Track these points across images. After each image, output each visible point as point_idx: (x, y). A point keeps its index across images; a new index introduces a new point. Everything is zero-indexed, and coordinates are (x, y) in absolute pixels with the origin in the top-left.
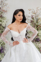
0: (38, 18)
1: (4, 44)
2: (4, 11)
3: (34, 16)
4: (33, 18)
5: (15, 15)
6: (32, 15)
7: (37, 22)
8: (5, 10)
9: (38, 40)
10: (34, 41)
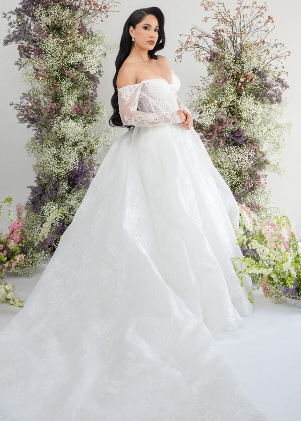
0: (244, 44)
1: (92, 152)
2: (96, 5)
3: (225, 35)
4: (219, 42)
5: (131, 28)
6: (218, 28)
7: (237, 59)
8: (100, 3)
9: (238, 137)
10: (222, 141)
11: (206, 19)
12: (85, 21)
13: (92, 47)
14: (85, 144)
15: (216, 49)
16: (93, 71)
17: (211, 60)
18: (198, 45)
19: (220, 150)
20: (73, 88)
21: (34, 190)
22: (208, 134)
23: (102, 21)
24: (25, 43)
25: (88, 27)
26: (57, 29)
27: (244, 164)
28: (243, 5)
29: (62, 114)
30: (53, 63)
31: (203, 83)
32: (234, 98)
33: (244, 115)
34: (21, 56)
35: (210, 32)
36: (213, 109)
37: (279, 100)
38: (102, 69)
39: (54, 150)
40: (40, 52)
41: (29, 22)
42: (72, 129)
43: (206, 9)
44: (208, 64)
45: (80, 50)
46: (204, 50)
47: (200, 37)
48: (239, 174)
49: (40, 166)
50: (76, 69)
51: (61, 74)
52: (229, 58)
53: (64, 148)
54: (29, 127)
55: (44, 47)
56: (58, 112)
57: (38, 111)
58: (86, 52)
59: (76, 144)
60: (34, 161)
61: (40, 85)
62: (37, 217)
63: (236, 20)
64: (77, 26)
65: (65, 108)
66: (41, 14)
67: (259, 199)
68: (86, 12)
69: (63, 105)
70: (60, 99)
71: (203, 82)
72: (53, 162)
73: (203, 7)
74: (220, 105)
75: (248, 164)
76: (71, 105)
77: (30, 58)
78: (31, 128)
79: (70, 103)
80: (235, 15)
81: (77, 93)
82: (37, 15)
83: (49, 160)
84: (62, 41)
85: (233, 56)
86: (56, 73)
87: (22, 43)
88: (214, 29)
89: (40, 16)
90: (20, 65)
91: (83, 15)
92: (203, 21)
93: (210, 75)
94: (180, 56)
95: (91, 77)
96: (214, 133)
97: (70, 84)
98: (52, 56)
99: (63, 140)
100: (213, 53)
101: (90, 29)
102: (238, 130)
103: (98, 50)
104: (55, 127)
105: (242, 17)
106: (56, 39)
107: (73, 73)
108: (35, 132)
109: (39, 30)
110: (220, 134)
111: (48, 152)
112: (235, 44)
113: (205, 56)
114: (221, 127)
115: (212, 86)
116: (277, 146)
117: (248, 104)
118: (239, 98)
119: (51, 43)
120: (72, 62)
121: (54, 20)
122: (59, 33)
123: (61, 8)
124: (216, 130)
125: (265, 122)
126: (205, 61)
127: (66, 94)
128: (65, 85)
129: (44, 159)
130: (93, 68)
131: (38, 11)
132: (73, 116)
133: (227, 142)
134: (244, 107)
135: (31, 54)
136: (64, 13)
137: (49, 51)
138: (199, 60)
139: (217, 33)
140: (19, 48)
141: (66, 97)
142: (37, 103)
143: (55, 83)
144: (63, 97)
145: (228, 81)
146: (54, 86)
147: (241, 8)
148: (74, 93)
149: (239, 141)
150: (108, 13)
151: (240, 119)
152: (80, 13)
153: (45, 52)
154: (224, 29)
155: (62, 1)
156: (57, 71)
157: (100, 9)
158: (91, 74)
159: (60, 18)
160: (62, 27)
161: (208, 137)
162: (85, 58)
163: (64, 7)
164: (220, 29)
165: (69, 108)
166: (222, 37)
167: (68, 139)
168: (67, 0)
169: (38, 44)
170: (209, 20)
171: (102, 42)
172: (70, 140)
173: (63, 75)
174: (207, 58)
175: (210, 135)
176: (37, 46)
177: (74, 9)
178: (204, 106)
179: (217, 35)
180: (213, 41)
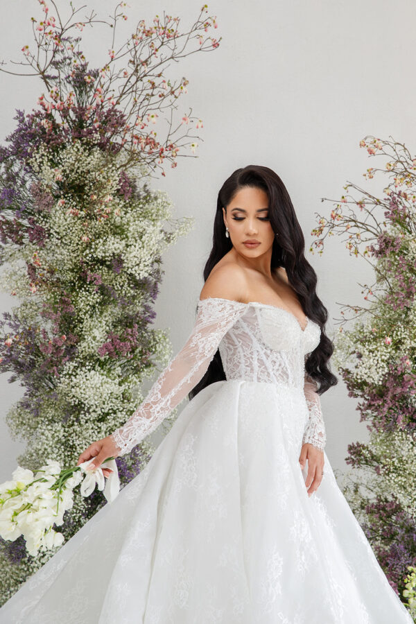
3: (409, 203)
4: (397, 218)
6: (396, 189)
10: (401, 417)
11: (370, 173)
12: (132, 172)
15: (391, 230)
16: (142, 273)
17: (381, 253)
18: (355, 221)
19: (397, 436)
20: (103, 303)
22: (373, 403)
23: (163, 174)
24: (11, 216)
25: (140, 185)
26: (76, 189)
29: (78, 357)
30: (62, 256)
31: (365, 298)
34: (4, 240)
36: (384, 352)
38: (162, 267)
39: (59, 430)
40: (40, 235)
41: (22, 173)
43: (371, 152)
44: (374, 261)
45: (119, 231)
46: (368, 230)
47: (361, 204)
50: (109, 267)
51: (80, 278)
53: (80, 425)
54: (13, 380)
55: (48, 225)
56: (71, 352)
57: (34, 350)
58: (129, 235)
59: (103, 417)
62: (17, 569)
64: (114, 184)
65: (84, 344)
66: (42, 162)
68: (134, 157)
69: (81, 338)
70: (75, 326)
71: (365, 295)
73: (365, 150)
74: (397, 345)
76: (98, 339)
77: (22, 244)
78: (18, 382)
79: (96, 334)
81: (112, 312)
82: (36, 164)
83: (49, 450)
84: (83, 213)
86: (69, 276)
88: (388, 191)
89: (40, 166)
91: (128, 163)
92: (365, 175)
93: (379, 281)
94: (321, 242)
95: (140, 285)
96: (385, 401)
97: (95, 298)
98: (62, 242)
99: (78, 409)
100: (385, 240)
101: (145, 186)
104: (63, 385)
106: (71, 210)
107: (103, 274)
108: (25, 389)
109: (38, 192)
110: (399, 403)
111: (46, 432)
113: (369, 243)
114: (399, 390)
115: (384, 302)
119: (62, 216)
120: (100, 255)
121: (68, 172)
122: (80, 197)
123: (85, 150)
124: (390, 395)
126: (370, 253)
127: (87, 316)
128: (86, 299)
129: (39, 447)
130: (141, 268)
131: (37, 156)
132: (102, 359)
133: (414, 421)
135: (22, 237)
136: (89, 159)
137: (56, 232)
138: (357, 252)
139: (395, 199)
141: (88, 323)
142: (30, 333)
143: (68, 296)
144: (81, 321)
146: (63, 302)
148: (105, 314)
150: (176, 160)
152: (122, 157)
153: (50, 234)
154: (408, 192)
155: (86, 136)
156: (72, 270)
157: (160, 151)
158: (138, 278)
159: (81, 169)
160: (85, 185)
161: (373, 408)
162: (127, 246)
163: (89, 147)
164: (400, 192)
165: (94, 344)
166: (404, 207)
167: (89, 408)
168: (95, 135)
169: (35, 219)
170: (377, 175)
171: (163, 216)
172: (91, 410)
173: (83, 279)
174: (373, 250)
175: (379, 406)
176: (33, 222)
177: (110, 150)
178: (364, 346)
179: (394, 203)
180: (386, 214)
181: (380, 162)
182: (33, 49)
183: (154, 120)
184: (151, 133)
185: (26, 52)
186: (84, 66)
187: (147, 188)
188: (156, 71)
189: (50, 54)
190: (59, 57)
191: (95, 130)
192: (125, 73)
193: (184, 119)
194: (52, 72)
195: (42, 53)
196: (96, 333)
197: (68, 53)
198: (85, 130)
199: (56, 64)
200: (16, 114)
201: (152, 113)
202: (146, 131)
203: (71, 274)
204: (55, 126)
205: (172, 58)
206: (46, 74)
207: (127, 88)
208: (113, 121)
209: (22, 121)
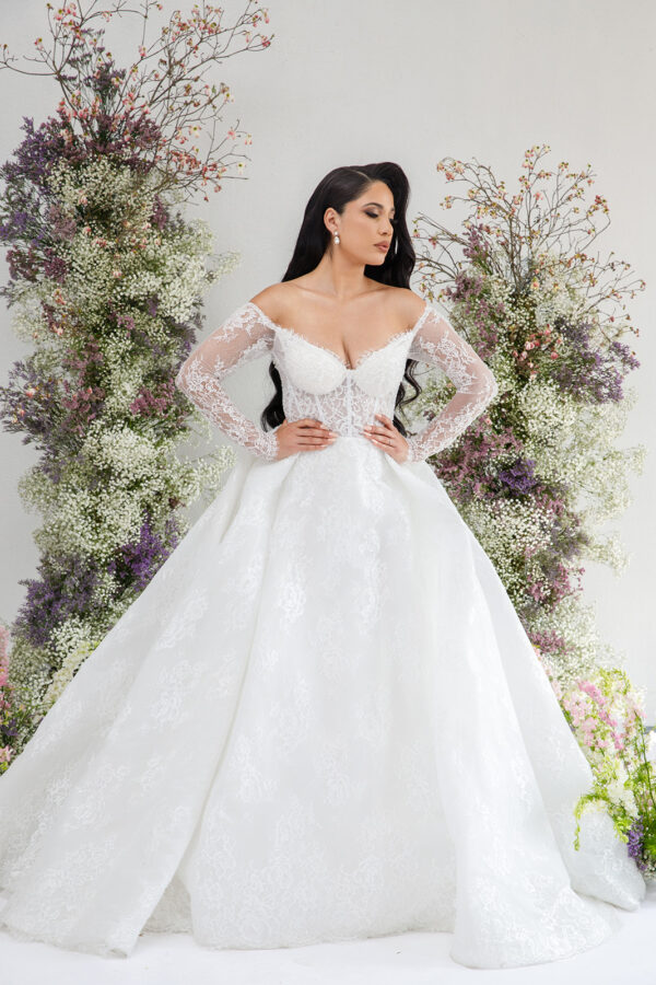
0: (537, 259)
1: (173, 503)
2: (193, 161)
3: (492, 239)
4: (479, 256)
5: (331, 212)
6: (477, 222)
7: (520, 296)
8: (202, 157)
9: (518, 478)
10: (479, 485)
11: (449, 202)
12: (166, 196)
13: (180, 258)
14: (158, 485)
15: (470, 270)
16: (182, 316)
17: (458, 296)
18: (429, 261)
19: (473, 507)
20: (134, 352)
21: (35, 592)
22: (446, 470)
23: (206, 199)
24: (24, 246)
25: (173, 212)
26: (99, 215)
27: (531, 543)
28: (537, 170)
29: (106, 414)
30: (90, 294)
32: (511, 387)
33: (533, 427)
34: (14, 276)
35: (460, 231)
37: (615, 396)
38: (203, 311)
39: (85, 499)
40: (58, 270)
41: (35, 196)
42: (127, 448)
43: (449, 177)
44: (450, 305)
45: (154, 266)
46: (442, 270)
47: (434, 240)
48: (518, 564)
49: (53, 533)
50: (142, 309)
51: (108, 321)
52: (500, 294)
53: (109, 493)
54: (27, 441)
55: (69, 257)
56: (96, 408)
57: (50, 405)
58: (166, 270)
59: (136, 485)
60: (37, 522)
61: (58, 344)
62: (39, 653)
63: (518, 206)
64: (148, 211)
65: (113, 400)
66: (63, 181)
67: (564, 625)
68: (169, 179)
69: (109, 392)
70: (102, 379)
72: (83, 526)
73: (443, 173)
75: (539, 542)
76: (128, 393)
77: (34, 280)
78: (33, 444)
79: (126, 387)
80: (518, 193)
81: (143, 364)
82: (55, 184)
83: (74, 521)
84: (111, 244)
85: (509, 288)
86: (95, 319)
87: (16, 247)
88: (468, 224)
89: (61, 186)
90: (12, 296)
91: (163, 183)
92: (442, 205)
95: (176, 329)
96: (461, 468)
97: (127, 344)
98: (86, 278)
99: (107, 474)
100: (464, 281)
101: (179, 215)
102: (518, 462)
103: (195, 268)
104: (89, 445)
105: (533, 199)
106: (97, 240)
107: (135, 317)
108: (42, 453)
109: (57, 218)
110: (477, 469)
111: (70, 502)
112: (516, 261)
113: (444, 286)
114: (477, 455)
116: (609, 501)
117: (542, 403)
118: (523, 386)
119: (86, 247)
120: (132, 293)
121: (93, 194)
122: (104, 224)
123: (111, 169)
124: (466, 460)
125: (581, 444)
126: (445, 298)
127: (117, 366)
128: (116, 346)
129: (62, 518)
130: (182, 309)
131: (58, 174)
132: (133, 418)
133: (493, 490)
134: (534, 408)
135: (37, 271)
136: (117, 179)
137: (80, 266)
138: (431, 295)
139: (475, 234)
140: (11, 255)
141: (116, 374)
142: (50, 386)
143: (93, 341)
144: (109, 372)
145: (498, 348)
146: (89, 349)
147: (533, 177)
148: (136, 365)
149: (520, 488)
150: (220, 182)
151: (523, 435)
152: (154, 179)
153: (72, 268)
154: (491, 225)
155: (113, 151)
156: (97, 312)
157: (204, 171)
158: (177, 322)
159: (107, 191)
160: (111, 211)
161: (447, 475)
162: (164, 284)
163: (117, 164)
164: (481, 225)
165: (124, 400)
166: (486, 243)
167: (120, 473)
168: (125, 150)
169: (54, 249)
170: (456, 204)
171: (206, 249)
172: (122, 476)
173: (111, 323)
174: (449, 292)
175: (453, 472)
176: (51, 253)
177: (140, 168)
178: (438, 403)
179: (474, 238)
180: (465, 251)
181: (460, 189)
182: (48, 43)
183: (197, 132)
184: (193, 149)
185: (39, 46)
186: (109, 66)
187: (181, 217)
188: (194, 74)
189: (68, 48)
190: (78, 54)
191: (125, 143)
192: (156, 76)
193: (230, 133)
194: (69, 71)
195: (59, 47)
196: (128, 387)
197: (89, 49)
198: (113, 143)
199: (73, 62)
200: (23, 123)
201: (194, 124)
202: (186, 147)
203: (96, 316)
204: (74, 139)
205: (214, 58)
206: (62, 74)
207: (158, 94)
208: (145, 133)
209: (31, 131)
